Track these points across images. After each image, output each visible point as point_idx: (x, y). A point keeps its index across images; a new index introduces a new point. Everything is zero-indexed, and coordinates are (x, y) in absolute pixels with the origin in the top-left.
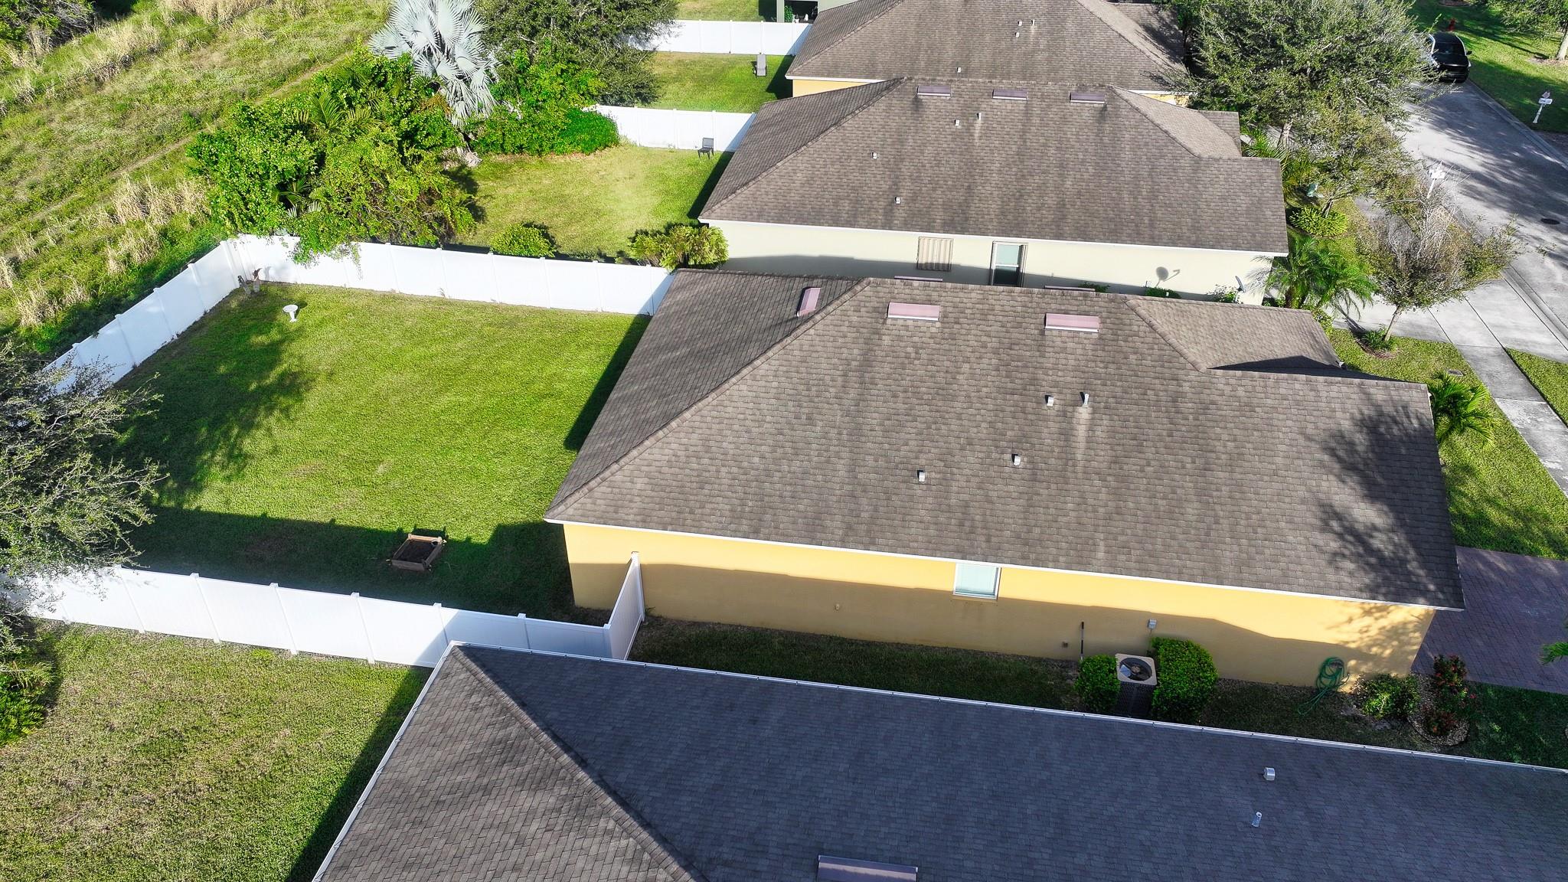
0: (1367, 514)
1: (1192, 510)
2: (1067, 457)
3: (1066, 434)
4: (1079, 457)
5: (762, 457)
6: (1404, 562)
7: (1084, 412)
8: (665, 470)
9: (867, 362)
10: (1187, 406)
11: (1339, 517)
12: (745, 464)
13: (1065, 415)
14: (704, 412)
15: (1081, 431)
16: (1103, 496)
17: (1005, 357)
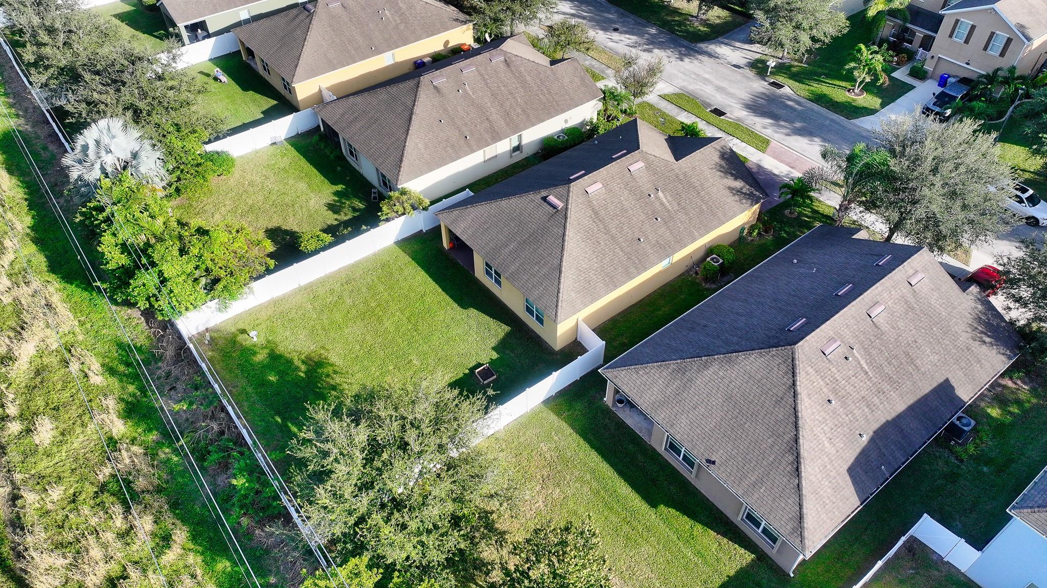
0: (738, 184)
1: (704, 207)
2: (668, 211)
3: (662, 204)
4: (670, 208)
5: (596, 263)
6: (752, 192)
7: (660, 193)
8: (575, 285)
9: (596, 213)
10: (681, 177)
11: (733, 189)
12: (594, 268)
13: (657, 198)
14: (568, 260)
15: (664, 200)
16: (684, 217)
17: (629, 189)
